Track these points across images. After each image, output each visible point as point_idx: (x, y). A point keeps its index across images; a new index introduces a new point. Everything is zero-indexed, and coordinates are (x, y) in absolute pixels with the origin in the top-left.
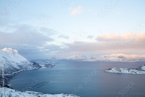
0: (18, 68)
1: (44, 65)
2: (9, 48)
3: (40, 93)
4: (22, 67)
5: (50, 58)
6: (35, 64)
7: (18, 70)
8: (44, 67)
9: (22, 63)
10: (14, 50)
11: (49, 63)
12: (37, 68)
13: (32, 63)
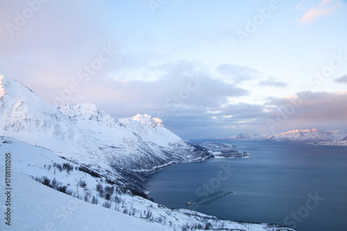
0: (164, 157)
1: (219, 153)
2: (146, 115)
3: (211, 217)
4: (170, 155)
5: (235, 137)
6: (198, 149)
7: (162, 162)
8: (219, 157)
9: (172, 147)
10: (154, 119)
11: (230, 147)
12: (203, 159)
13: (193, 148)
